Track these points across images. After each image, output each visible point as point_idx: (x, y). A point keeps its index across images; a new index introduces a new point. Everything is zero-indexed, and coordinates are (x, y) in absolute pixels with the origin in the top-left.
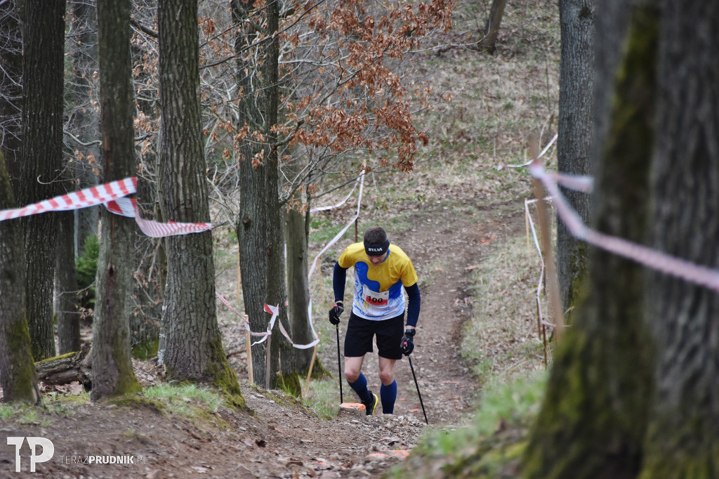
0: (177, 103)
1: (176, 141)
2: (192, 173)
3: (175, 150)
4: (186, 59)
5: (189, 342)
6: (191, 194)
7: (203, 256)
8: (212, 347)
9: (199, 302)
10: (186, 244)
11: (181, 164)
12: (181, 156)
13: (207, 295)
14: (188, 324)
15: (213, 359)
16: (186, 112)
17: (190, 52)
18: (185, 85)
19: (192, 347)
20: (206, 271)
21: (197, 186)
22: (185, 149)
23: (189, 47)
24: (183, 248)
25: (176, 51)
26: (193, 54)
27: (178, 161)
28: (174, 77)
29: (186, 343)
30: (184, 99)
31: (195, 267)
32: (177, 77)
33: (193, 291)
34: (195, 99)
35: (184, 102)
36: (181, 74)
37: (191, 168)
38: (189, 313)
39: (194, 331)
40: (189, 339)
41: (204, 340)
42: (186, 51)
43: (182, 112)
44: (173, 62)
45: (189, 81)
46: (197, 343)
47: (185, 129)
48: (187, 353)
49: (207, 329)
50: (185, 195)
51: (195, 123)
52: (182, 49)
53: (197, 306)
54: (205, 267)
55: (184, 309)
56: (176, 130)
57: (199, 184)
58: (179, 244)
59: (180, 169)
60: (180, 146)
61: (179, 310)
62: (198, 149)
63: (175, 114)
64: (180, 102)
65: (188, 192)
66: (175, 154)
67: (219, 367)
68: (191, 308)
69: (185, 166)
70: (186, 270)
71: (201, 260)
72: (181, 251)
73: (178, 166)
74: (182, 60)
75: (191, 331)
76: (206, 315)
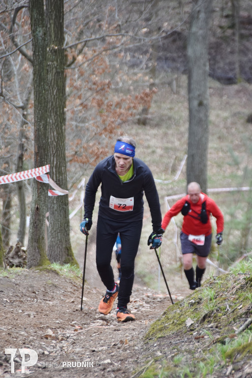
0: (54, 134)
1: (53, 152)
2: (60, 167)
3: (52, 156)
4: (58, 113)
5: (57, 247)
6: (59, 177)
7: (64, 206)
8: (68, 249)
9: (62, 228)
10: (57, 201)
11: (55, 163)
12: (55, 159)
13: (66, 225)
14: (57, 239)
15: (68, 255)
16: (58, 138)
17: (60, 110)
18: (57, 125)
19: (58, 249)
20: (65, 213)
21: (62, 173)
22: (57, 155)
23: (60, 107)
24: (55, 202)
25: (54, 109)
26: (61, 111)
27: (53, 161)
28: (52, 121)
29: (56, 247)
30: (57, 132)
31: (60, 211)
32: (54, 121)
33: (59, 223)
34: (62, 132)
35: (57, 133)
36: (55, 120)
37: (59, 164)
38: (58, 233)
39: (60, 242)
40: (57, 245)
41: (64, 246)
42: (58, 109)
43: (56, 138)
44: (52, 114)
45: (60, 124)
46: (61, 247)
47: (57, 146)
48: (56, 253)
49: (66, 241)
50: (56, 177)
51: (62, 143)
52: (57, 108)
53: (61, 230)
54: (65, 211)
55: (55, 231)
56: (53, 146)
57: (63, 172)
58: (53, 200)
59: (55, 165)
60: (54, 154)
61: (52, 232)
62: (63, 156)
63: (53, 139)
64: (55, 133)
65: (58, 176)
66: (52, 158)
67: (71, 259)
68: (58, 231)
69: (57, 163)
70: (56, 213)
71: (63, 208)
72: (54, 204)
73: (53, 163)
74: (56, 114)
75: (58, 242)
76: (65, 234)
